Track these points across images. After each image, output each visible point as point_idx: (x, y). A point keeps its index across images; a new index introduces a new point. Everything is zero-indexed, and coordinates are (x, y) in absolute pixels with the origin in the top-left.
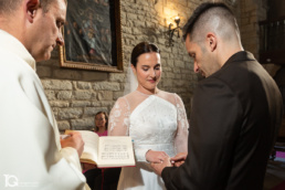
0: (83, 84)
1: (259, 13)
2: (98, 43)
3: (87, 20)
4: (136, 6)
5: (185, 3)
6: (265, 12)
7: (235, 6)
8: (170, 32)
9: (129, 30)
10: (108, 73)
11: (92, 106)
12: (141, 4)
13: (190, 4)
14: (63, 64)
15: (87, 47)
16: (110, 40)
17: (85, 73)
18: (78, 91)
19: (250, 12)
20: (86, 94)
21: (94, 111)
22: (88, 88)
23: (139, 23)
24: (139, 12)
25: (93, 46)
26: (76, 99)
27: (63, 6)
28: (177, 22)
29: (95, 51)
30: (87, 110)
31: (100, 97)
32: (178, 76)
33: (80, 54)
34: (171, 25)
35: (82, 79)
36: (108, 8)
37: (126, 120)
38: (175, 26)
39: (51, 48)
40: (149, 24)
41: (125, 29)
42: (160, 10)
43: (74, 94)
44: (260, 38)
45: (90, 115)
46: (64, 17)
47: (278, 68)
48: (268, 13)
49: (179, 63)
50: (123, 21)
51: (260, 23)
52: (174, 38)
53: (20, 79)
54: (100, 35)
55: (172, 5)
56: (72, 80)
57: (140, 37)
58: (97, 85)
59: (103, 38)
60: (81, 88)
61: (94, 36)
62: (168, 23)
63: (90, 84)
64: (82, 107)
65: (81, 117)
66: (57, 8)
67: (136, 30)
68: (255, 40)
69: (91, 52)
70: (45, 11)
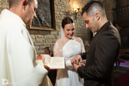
0: (39, 36)
1: (113, 5)
2: (45, 19)
3: (41, 9)
4: (61, 3)
5: (81, 1)
6: (115, 4)
7: (103, 2)
8: (76, 14)
9: (58, 13)
10: (50, 31)
11: (43, 45)
12: (63, 2)
13: (84, 2)
14: (31, 28)
15: (41, 20)
16: (50, 17)
17: (40, 31)
18: (37, 39)
19: (109, 5)
20: (41, 40)
21: (44, 47)
22: (41, 38)
23: (62, 10)
24: (62, 5)
25: (43, 20)
26: (37, 42)
27: (36, 3)
28: (78, 9)
29: (44, 22)
30: (41, 47)
31: (47, 41)
32: (79, 32)
33: (38, 23)
34: (76, 11)
35: (39, 34)
36: (49, 4)
37: (61, 50)
38: (77, 11)
39: (32, 20)
40: (67, 11)
41: (57, 13)
42: (71, 5)
43: (36, 40)
44: (113, 15)
45: (42, 49)
46: (37, 7)
47: (121, 28)
48: (116, 5)
49: (79, 26)
50: (56, 9)
51: (113, 10)
52: (77, 16)
53: (22, 32)
54: (46, 15)
55: (76, 2)
56: (35, 34)
57: (63, 16)
58: (45, 36)
59: (47, 17)
60: (39, 38)
61: (44, 16)
62: (75, 10)
63: (42, 36)
64: (39, 46)
65: (39, 50)
66: (34, 3)
67: (61, 13)
68: (111, 17)
69: (43, 22)
70: (30, 5)
